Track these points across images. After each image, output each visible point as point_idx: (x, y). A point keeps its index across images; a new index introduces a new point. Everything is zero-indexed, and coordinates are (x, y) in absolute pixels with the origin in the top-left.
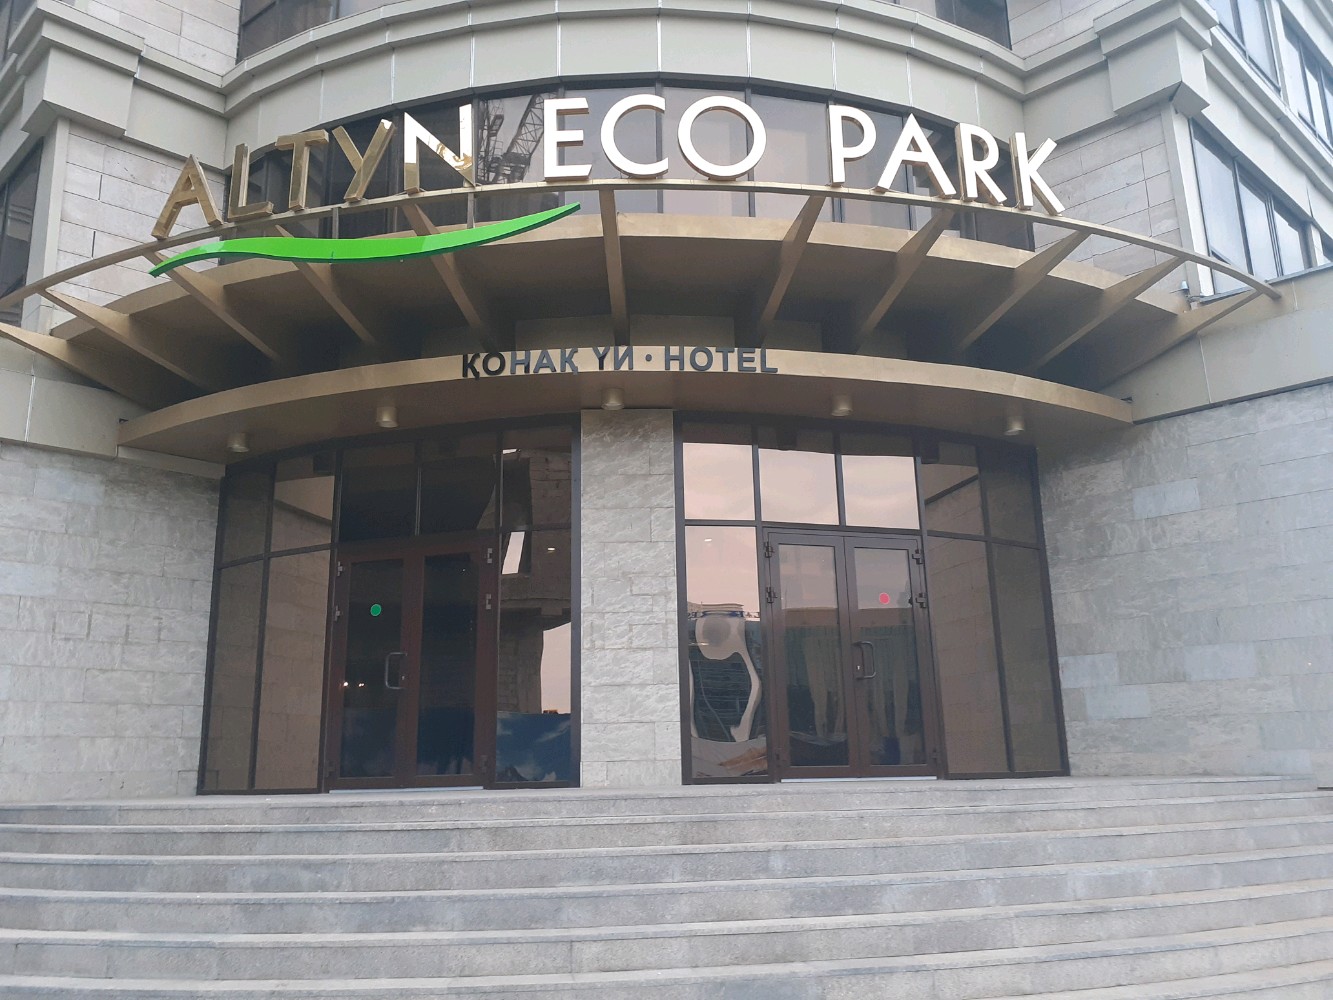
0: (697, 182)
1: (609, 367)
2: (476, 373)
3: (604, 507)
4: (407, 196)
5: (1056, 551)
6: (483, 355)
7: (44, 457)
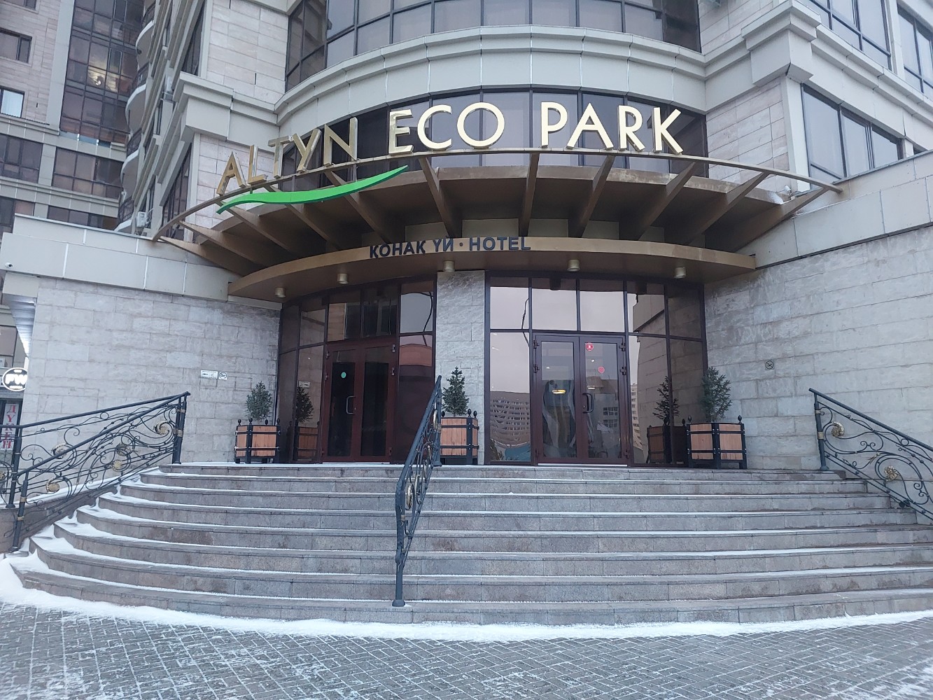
0: (468, 151)
1: (441, 250)
2: (376, 256)
3: (448, 323)
4: (326, 168)
5: (712, 342)
6: (380, 246)
7: (193, 302)
